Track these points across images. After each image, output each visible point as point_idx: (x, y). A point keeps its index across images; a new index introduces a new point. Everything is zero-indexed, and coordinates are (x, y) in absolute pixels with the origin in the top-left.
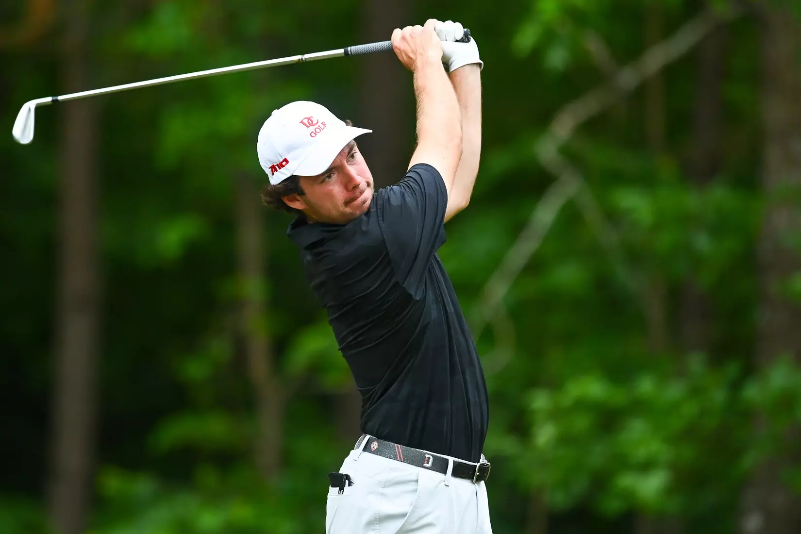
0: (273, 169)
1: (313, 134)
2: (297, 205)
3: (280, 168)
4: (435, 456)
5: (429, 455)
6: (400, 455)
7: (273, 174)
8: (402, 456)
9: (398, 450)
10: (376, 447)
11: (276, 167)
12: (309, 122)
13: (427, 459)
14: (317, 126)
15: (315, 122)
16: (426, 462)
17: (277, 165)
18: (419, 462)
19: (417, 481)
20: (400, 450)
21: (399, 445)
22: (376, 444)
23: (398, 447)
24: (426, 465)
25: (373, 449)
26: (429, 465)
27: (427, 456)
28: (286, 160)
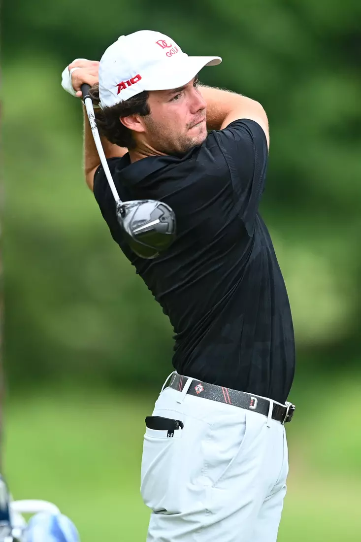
0: (121, 86)
1: (168, 54)
3: (129, 85)
4: (260, 398)
5: (254, 398)
6: (227, 397)
7: (119, 92)
8: (229, 399)
9: (225, 393)
10: (201, 390)
11: (126, 84)
12: (163, 44)
13: (252, 401)
14: (171, 48)
15: (168, 45)
16: (251, 404)
17: (128, 82)
18: (245, 405)
19: (245, 423)
20: (227, 393)
21: (226, 388)
22: (201, 387)
23: (225, 390)
24: (251, 407)
25: (198, 392)
26: (254, 407)
27: (252, 398)
28: (139, 77)
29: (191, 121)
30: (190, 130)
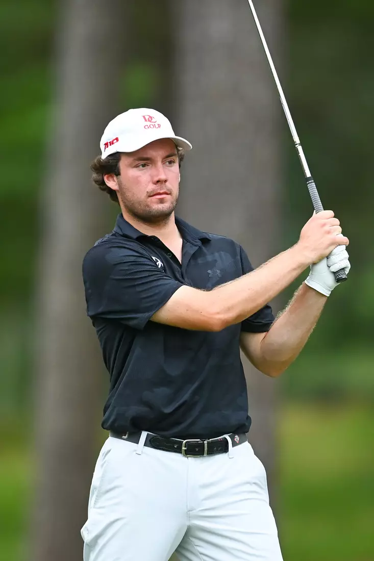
0: (106, 144)
1: (146, 127)
2: (112, 184)
3: (110, 145)
7: (105, 150)
12: (149, 119)
14: (153, 124)
15: (153, 120)
17: (110, 142)
26: (126, 437)
28: (117, 139)
29: (152, 190)
30: (150, 198)
